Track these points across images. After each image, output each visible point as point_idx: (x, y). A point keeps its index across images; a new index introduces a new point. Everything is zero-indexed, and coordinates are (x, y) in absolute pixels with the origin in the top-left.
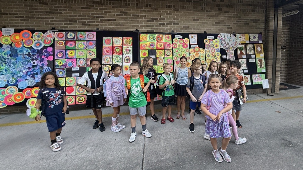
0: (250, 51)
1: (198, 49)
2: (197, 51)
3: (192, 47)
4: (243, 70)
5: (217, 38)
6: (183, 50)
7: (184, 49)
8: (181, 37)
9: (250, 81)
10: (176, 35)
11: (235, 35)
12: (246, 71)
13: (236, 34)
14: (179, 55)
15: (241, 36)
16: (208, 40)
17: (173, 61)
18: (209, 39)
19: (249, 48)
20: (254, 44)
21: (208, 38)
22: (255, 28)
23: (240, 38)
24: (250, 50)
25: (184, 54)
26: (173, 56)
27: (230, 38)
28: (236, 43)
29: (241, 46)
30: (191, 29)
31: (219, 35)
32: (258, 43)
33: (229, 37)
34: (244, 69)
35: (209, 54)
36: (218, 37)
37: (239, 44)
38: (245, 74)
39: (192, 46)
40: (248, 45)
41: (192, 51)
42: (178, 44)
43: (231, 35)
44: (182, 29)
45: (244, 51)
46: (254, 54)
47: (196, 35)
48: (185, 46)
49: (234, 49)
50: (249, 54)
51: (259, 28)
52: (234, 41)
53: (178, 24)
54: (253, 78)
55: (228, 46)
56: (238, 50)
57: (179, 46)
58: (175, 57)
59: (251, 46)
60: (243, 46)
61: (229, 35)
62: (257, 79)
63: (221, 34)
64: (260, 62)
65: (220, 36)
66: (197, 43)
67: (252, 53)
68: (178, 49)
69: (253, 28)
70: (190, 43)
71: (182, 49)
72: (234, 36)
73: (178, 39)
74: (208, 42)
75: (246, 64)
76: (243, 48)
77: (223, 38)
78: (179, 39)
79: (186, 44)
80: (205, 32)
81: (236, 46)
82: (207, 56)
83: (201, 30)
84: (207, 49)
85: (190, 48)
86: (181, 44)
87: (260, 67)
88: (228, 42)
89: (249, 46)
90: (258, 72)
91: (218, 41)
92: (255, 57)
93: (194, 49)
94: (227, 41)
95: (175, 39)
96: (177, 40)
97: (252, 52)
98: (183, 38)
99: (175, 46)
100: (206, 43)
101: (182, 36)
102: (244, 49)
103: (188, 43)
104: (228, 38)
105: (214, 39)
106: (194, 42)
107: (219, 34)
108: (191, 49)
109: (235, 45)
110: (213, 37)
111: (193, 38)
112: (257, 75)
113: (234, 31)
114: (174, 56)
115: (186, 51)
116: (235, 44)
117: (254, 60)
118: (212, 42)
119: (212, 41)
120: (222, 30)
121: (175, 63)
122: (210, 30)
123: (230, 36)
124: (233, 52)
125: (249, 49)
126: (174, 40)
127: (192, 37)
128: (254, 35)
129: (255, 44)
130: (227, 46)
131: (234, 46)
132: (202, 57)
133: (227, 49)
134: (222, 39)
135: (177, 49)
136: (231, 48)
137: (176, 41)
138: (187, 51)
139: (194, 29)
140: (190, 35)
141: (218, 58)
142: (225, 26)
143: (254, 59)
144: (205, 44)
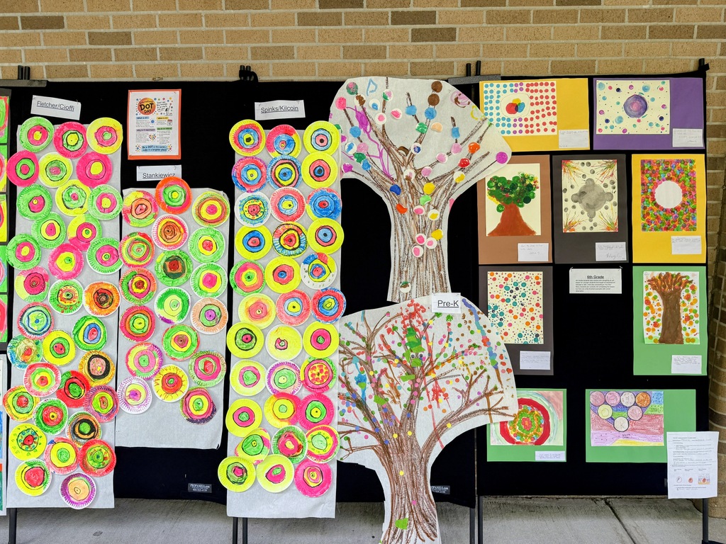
0: (591, 208)
1: (176, 194)
2: (171, 209)
3: (140, 178)
4: (514, 351)
5: (325, 116)
6: (75, 197)
7: (86, 189)
8: (72, 109)
9: (558, 436)
10: (36, 99)
11: (471, 92)
12: (540, 362)
13: (485, 87)
14: (51, 230)
15: (523, 97)
16: (256, 130)
17: (11, 270)
18: (267, 124)
19: (580, 184)
20: (629, 154)
21: (264, 112)
22: (654, 33)
23: (514, 108)
24: (585, 200)
25: (81, 228)
26: (11, 233)
27: (430, 115)
28: (474, 148)
29: (510, 172)
30: (150, 54)
31: (342, 93)
32: (660, 146)
33: (421, 104)
34: (521, 341)
35: (260, 228)
36: (334, 108)
37: (501, 158)
38: (525, 380)
39: (142, 173)
40: (576, 163)
41: (139, 208)
42: (49, 156)
43: (436, 87)
44: (85, 54)
45: (532, 214)
46: (624, 232)
47: (174, 97)
48: (96, 168)
49: (455, 197)
50: (578, 229)
51: (685, 32)
52: (455, 132)
53: (57, 22)
54: (590, 415)
55: (408, 171)
56: (488, 197)
57: (56, 170)
58: (20, 247)
59: (598, 170)
60: (533, 170)
61: (421, 88)
62: (621, 423)
63: (358, 81)
64: (663, 294)
65: (352, 102)
66: (175, 151)
67: (600, 228)
68: (47, 190)
69: (637, 33)
70: (133, 152)
71: (74, 191)
72: (464, 99)
73: (47, 124)
74: (255, 147)
75: (540, 311)
76: (530, 188)
77: (374, 116)
78: (55, 121)
79: (104, 159)
80: (245, 72)
81: (472, 173)
82: (246, 243)
83: (215, 54)
84: (245, 195)
85: (129, 180)
86: (66, 153)
87: (657, 334)
88: (411, 145)
89: (586, 170)
90: (639, 370)
91: (336, 136)
92: (623, 257)
93: (152, 191)
94: (403, 136)
95: (29, 124)
96: (43, 130)
97: (607, 217)
98: (86, 118)
99: (25, 169)
100: (239, 153)
101: (77, 106)
102: (537, 192)
103: (114, 152)
104: (411, 110)
105: (300, 124)
106: (156, 143)
107: (340, 84)
108: (133, 194)
109: (464, 165)
110: (297, 109)
111: (152, 116)
112: (628, 397)
113: (472, 60)
114: (17, 239)
115: (99, 204)
116: (465, 152)
117: (611, 283)
118: (290, 143)
119: (289, 133)
120: (378, 53)
121: (19, 281)
122: (287, 53)
123: (433, 100)
124: (439, 216)
125: (582, 193)
126: (22, 130)
127: (146, 108)
128: (638, 85)
129: (634, 156)
130: (400, 172)
131: (458, 174)
132: (208, 246)
133: (396, 190)
134: (364, 119)
135: (38, 193)
136: (429, 188)
137: (38, 135)
138: (106, 203)
139: (169, 54)
140: (134, 97)
141: (322, 257)
142: (398, 19)
143: (617, 274)
144: (237, 158)
